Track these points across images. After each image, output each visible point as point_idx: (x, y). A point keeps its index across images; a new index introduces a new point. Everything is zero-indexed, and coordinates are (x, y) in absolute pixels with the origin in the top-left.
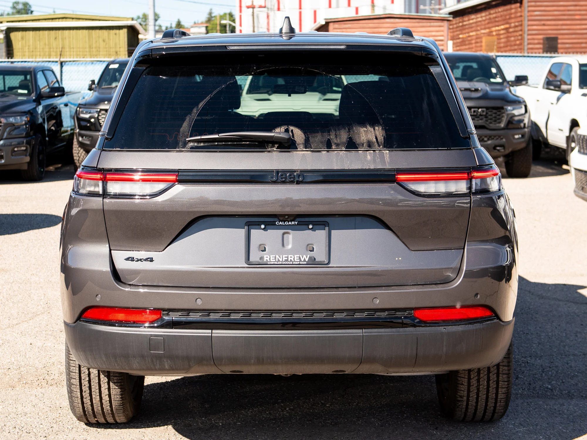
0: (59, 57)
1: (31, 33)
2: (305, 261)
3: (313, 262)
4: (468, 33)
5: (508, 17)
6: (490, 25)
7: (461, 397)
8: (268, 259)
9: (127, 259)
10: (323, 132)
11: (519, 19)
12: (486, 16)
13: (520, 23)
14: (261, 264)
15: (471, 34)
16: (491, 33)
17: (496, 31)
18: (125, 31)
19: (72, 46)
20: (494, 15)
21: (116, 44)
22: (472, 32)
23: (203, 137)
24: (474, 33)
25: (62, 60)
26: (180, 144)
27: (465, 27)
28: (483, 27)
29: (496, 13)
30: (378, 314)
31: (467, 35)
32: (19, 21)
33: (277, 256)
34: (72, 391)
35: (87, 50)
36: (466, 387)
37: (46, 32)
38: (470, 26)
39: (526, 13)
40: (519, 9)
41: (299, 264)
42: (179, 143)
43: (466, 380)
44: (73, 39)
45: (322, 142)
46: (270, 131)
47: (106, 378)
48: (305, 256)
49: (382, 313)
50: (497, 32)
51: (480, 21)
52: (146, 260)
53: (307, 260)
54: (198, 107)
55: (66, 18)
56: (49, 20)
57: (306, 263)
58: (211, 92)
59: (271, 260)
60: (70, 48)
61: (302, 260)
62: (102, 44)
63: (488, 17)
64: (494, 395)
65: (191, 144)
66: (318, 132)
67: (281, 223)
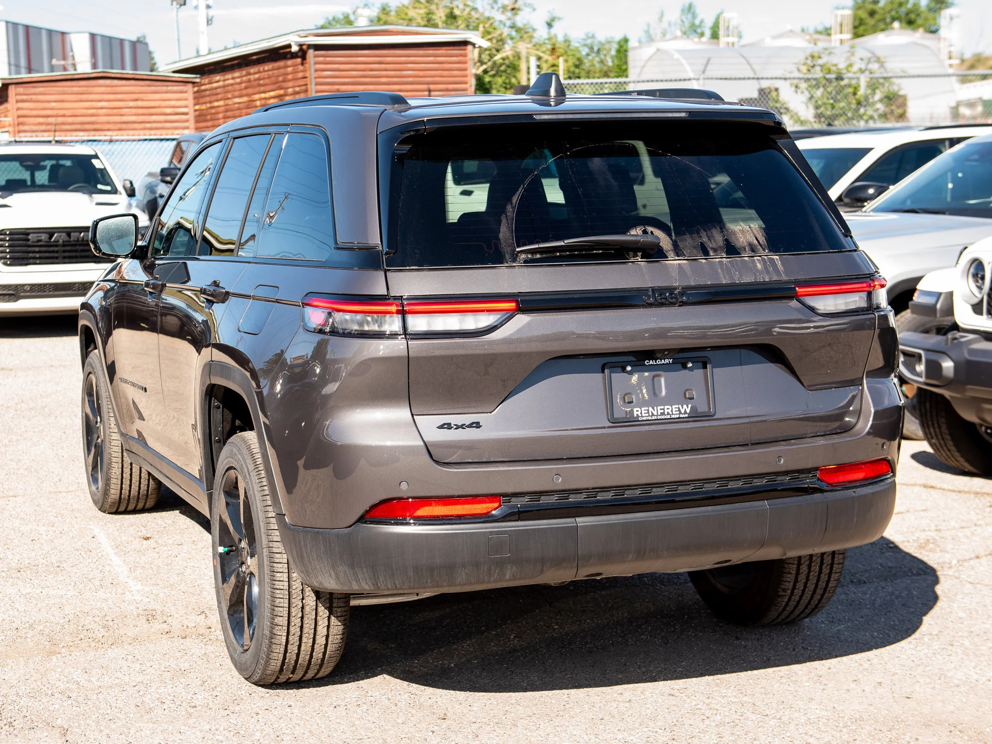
2: (685, 412)
3: (695, 416)
4: (210, 102)
5: (281, 79)
6: (250, 91)
7: (784, 590)
8: (639, 413)
9: (441, 427)
10: (691, 233)
11: (302, 82)
12: (241, 77)
13: (304, 88)
14: (631, 421)
15: (216, 104)
16: (254, 103)
17: (261, 99)
20: (257, 76)
22: (217, 101)
23: (542, 245)
24: (221, 103)
26: (507, 257)
27: (203, 93)
28: (237, 93)
29: (259, 72)
30: (780, 478)
31: (208, 105)
34: (274, 636)
36: (794, 575)
38: (214, 91)
39: (311, 74)
40: (301, 68)
41: (679, 418)
42: (505, 256)
43: (795, 566)
45: (695, 248)
46: (624, 232)
47: (327, 611)
48: (685, 406)
49: (784, 478)
50: (263, 102)
51: (232, 85)
52: (470, 426)
53: (688, 411)
54: (511, 203)
57: (687, 415)
58: (522, 182)
59: (643, 415)
61: (683, 411)
63: (244, 78)
64: (824, 584)
65: (523, 256)
66: (685, 234)
67: (651, 362)
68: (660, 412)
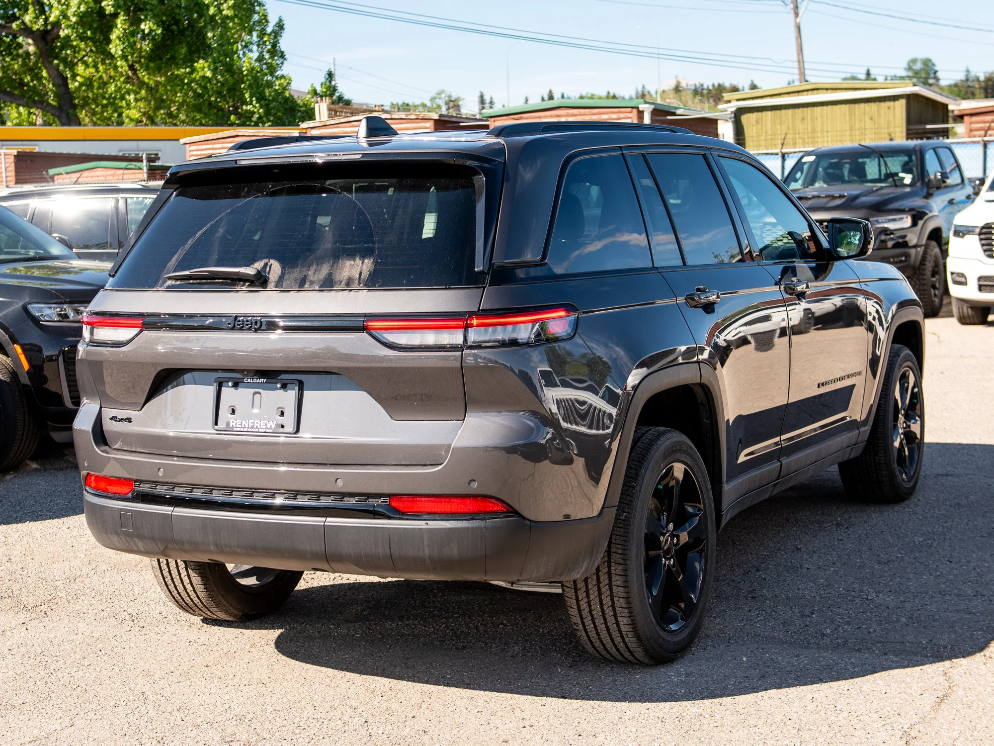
0: (780, 146)
1: (769, 114)
2: (271, 428)
3: (278, 432)
8: (234, 424)
9: (112, 419)
10: (302, 267)
14: (228, 430)
18: (903, 102)
19: (825, 129)
21: (889, 122)
23: (177, 274)
25: (784, 151)
26: (157, 282)
30: (347, 499)
32: (753, 98)
33: (244, 422)
35: (848, 133)
37: (790, 111)
41: (264, 432)
42: (159, 281)
44: (827, 118)
45: (296, 280)
48: (271, 423)
49: (351, 499)
52: (126, 420)
53: (273, 427)
55: (817, 89)
56: (793, 94)
57: (272, 431)
59: (238, 426)
60: (822, 131)
61: (269, 427)
62: (869, 124)
66: (297, 267)
67: (249, 381)
68: (250, 425)
